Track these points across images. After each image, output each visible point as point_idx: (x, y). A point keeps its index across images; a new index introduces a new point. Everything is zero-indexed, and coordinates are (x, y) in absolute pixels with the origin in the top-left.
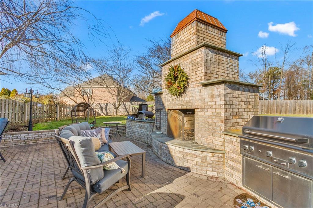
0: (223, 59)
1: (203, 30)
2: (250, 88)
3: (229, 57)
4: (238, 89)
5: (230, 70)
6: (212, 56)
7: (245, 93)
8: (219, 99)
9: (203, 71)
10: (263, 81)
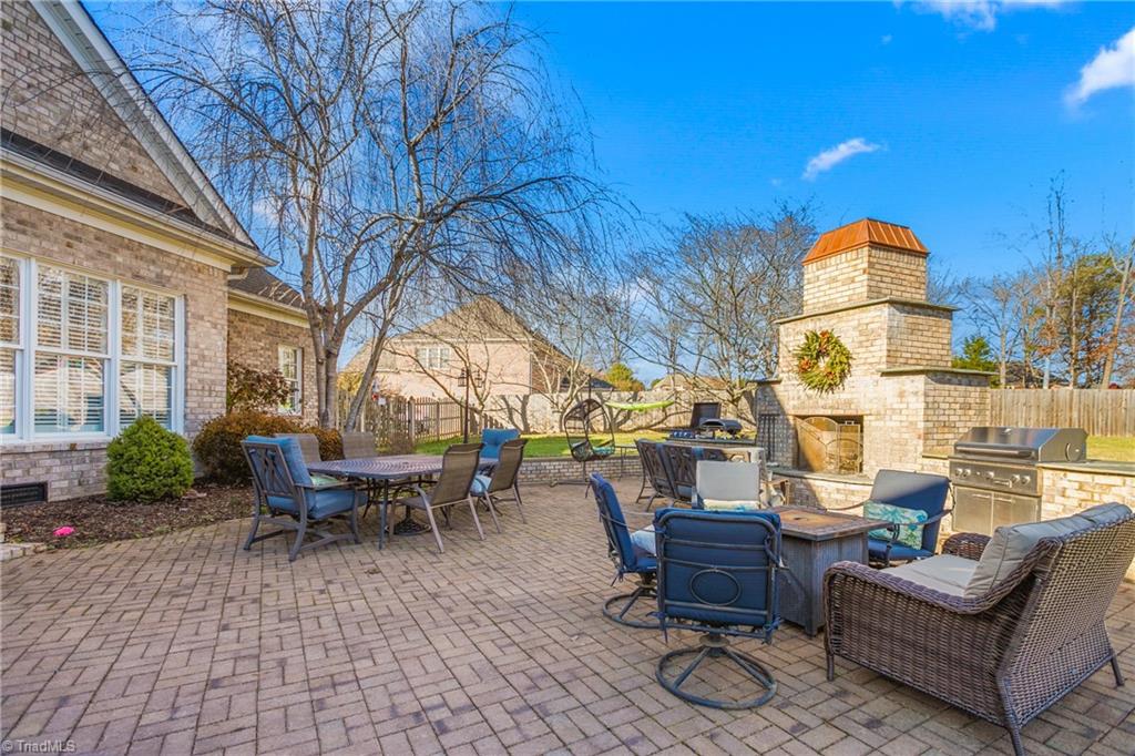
0: (920, 321)
1: (881, 261)
2: (971, 378)
3: (933, 316)
4: (949, 382)
5: (935, 340)
6: (901, 318)
7: (962, 388)
8: (914, 399)
9: (885, 347)
10: (1048, 311)
